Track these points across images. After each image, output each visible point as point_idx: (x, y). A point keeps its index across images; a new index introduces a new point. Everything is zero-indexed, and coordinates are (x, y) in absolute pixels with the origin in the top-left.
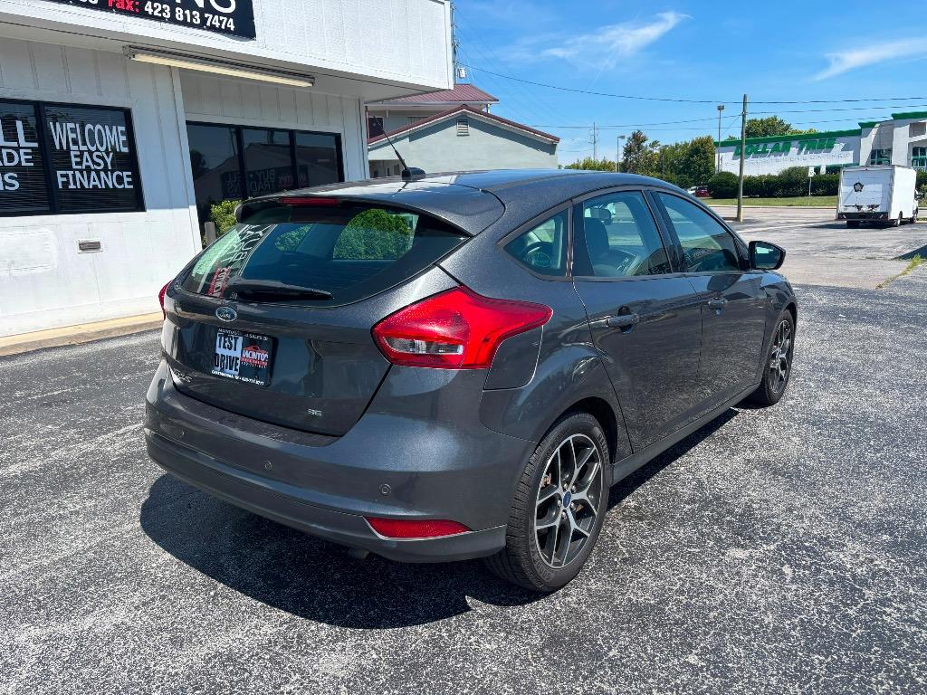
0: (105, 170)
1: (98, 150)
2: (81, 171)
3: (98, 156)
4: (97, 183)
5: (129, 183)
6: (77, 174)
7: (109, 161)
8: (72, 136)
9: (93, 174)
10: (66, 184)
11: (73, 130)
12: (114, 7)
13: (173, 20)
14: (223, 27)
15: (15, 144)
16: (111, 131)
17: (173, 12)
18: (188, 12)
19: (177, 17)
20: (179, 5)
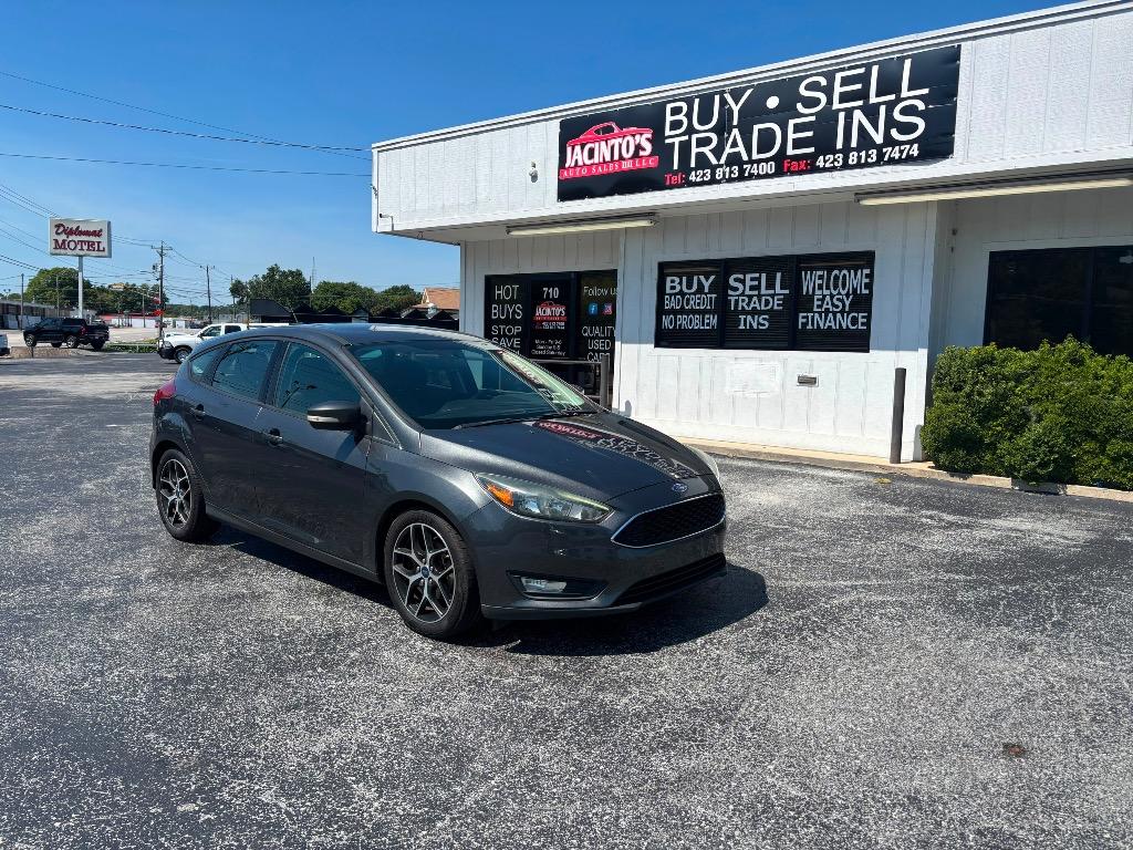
0: (842, 312)
1: (839, 294)
2: (820, 313)
3: (838, 299)
4: (832, 324)
5: (863, 324)
6: (817, 315)
7: (847, 303)
8: (818, 282)
9: (830, 315)
10: (805, 324)
11: (821, 277)
12: (789, 170)
13: (846, 166)
14: (904, 157)
15: (772, 292)
16: (856, 274)
17: (846, 159)
18: (863, 154)
19: (850, 162)
20: (854, 149)
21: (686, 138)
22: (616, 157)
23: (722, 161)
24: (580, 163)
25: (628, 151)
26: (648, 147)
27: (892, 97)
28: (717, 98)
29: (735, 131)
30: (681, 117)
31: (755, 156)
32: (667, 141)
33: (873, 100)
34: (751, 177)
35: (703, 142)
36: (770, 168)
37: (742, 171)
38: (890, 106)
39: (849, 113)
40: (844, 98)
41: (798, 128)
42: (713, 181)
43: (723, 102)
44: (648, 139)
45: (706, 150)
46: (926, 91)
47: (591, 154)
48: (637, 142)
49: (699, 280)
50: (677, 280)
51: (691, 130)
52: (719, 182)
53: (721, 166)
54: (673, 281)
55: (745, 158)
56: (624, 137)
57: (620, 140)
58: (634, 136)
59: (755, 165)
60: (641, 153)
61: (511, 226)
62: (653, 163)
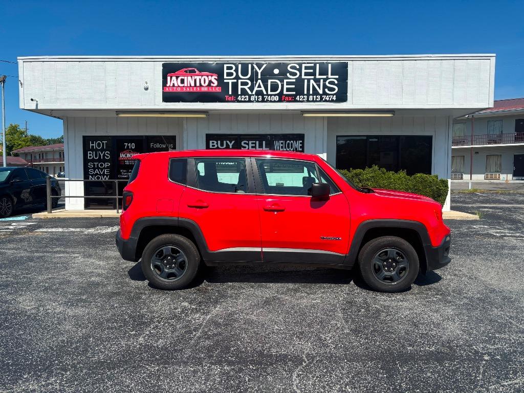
1: (290, 150)
8: (281, 145)
11: (282, 143)
12: (284, 100)
13: (308, 101)
14: (330, 100)
16: (296, 143)
17: (308, 98)
18: (315, 97)
19: (310, 99)
20: (311, 95)
21: (236, 81)
22: (198, 84)
23: (254, 93)
24: (176, 85)
25: (205, 83)
26: (216, 83)
27: (325, 77)
28: (250, 66)
29: (260, 81)
30: (232, 71)
31: (269, 93)
32: (225, 81)
33: (318, 77)
34: (267, 101)
35: (244, 84)
36: (277, 98)
37: (263, 99)
38: (325, 80)
39: (309, 80)
40: (306, 74)
41: (288, 83)
42: (250, 101)
43: (253, 68)
44: (215, 79)
45: (246, 87)
46: (337, 77)
47: (182, 82)
48: (210, 79)
49: (227, 143)
50: (215, 142)
51: (237, 78)
52: (253, 102)
53: (253, 95)
54: (213, 143)
55: (265, 93)
56: (202, 76)
57: (200, 77)
58: (208, 76)
59: (269, 97)
60: (212, 85)
61: (118, 112)
62: (218, 90)
